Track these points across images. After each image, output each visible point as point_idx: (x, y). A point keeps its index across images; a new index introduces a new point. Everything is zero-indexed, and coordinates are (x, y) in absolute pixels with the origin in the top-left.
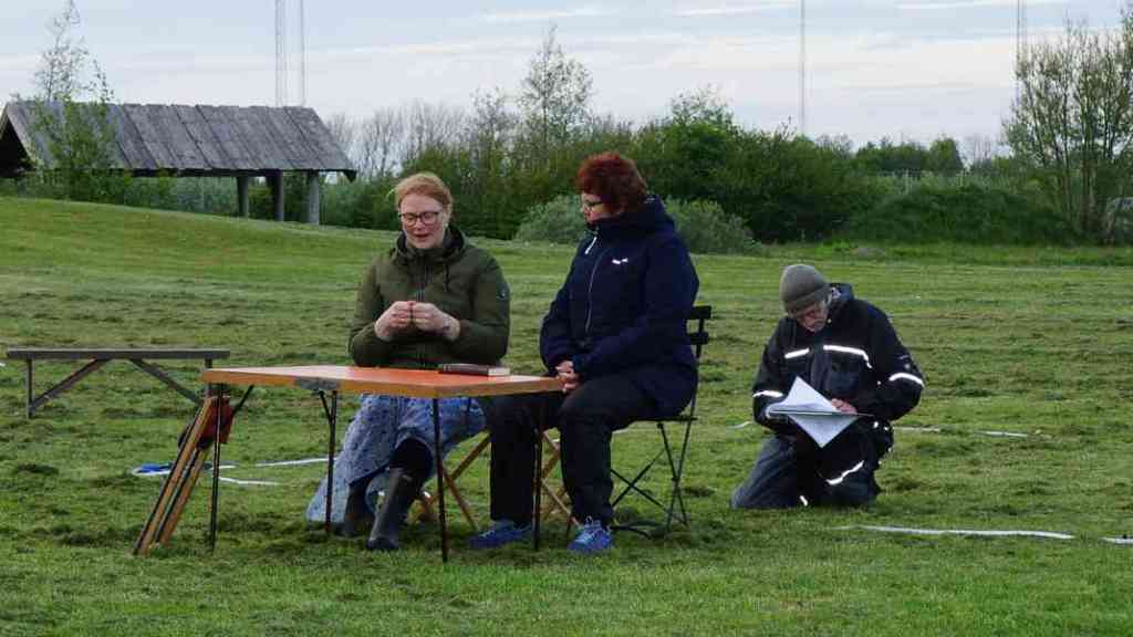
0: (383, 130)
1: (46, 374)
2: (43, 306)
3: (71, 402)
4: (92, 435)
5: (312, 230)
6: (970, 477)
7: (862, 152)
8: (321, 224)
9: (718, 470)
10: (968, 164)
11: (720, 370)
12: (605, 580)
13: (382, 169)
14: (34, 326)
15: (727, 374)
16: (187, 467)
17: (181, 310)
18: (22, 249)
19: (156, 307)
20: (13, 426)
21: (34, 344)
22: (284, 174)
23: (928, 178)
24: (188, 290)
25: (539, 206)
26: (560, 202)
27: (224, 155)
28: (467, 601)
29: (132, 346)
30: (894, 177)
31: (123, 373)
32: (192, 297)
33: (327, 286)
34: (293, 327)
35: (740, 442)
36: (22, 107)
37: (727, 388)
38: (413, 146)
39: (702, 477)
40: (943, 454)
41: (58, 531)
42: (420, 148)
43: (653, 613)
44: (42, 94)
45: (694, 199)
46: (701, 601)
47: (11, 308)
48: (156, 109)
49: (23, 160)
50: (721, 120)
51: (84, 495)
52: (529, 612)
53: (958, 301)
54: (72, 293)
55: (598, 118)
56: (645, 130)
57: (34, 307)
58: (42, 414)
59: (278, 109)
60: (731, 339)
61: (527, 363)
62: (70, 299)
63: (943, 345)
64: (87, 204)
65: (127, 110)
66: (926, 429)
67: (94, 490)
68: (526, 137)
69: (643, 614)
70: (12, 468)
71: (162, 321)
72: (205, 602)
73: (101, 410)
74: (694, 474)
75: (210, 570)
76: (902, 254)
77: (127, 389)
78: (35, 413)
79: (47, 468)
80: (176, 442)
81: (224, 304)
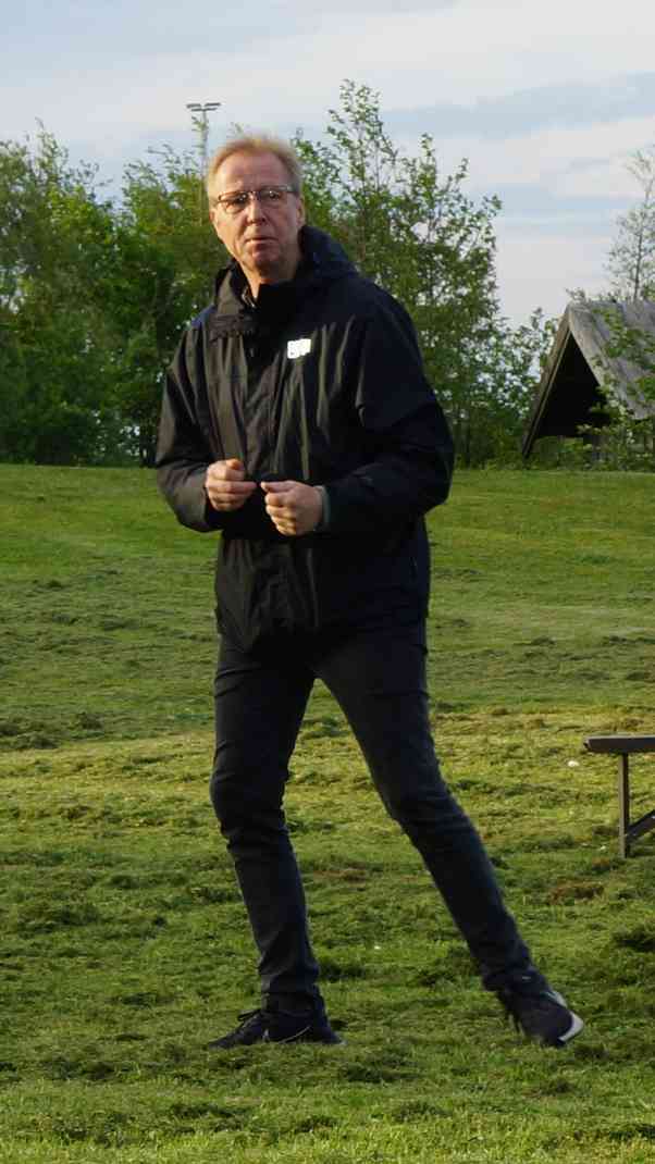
2: (642, 658)
18: (598, 561)
20: (600, 870)
36: (592, 313)
47: (585, 663)
57: (626, 660)
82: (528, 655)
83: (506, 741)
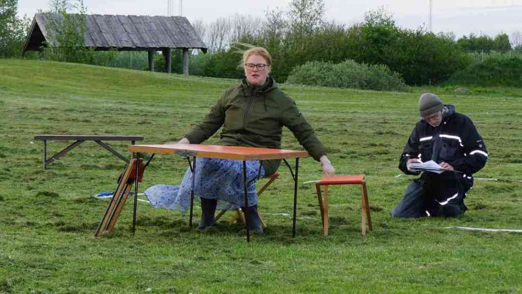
0: (220, 29)
1: (54, 147)
2: (52, 114)
3: (65, 161)
4: (76, 178)
5: (185, 77)
6: (512, 203)
7: (460, 41)
8: (189, 74)
9: (385, 198)
10: (513, 46)
11: (387, 149)
12: (328, 252)
13: (220, 47)
14: (47, 124)
15: (390, 151)
16: (121, 194)
17: (120, 116)
18: (42, 86)
19: (108, 115)
20: (37, 173)
21: (48, 133)
22: (172, 50)
23: (494, 54)
24: (124, 107)
25: (298, 67)
26: (308, 65)
27: (142, 40)
28: (259, 261)
29: (96, 134)
30: (477, 53)
31: (91, 147)
32: (125, 110)
33: (192, 105)
34: (174, 125)
35: (396, 185)
36: (42, 16)
37: (390, 158)
38: (235, 37)
39: (377, 202)
40: (499, 192)
41: (58, 225)
42: (239, 37)
43: (351, 269)
44: (54, 10)
45: (375, 63)
46: (376, 263)
47: (36, 115)
48: (108, 18)
49: (43, 42)
50: (390, 24)
51: (71, 207)
52: (290, 268)
53: (507, 115)
54: (67, 108)
55: (328, 23)
56: (351, 29)
57: (48, 114)
58: (52, 167)
59: (169, 17)
60: (393, 134)
61: (290, 144)
62: (66, 110)
63: (500, 137)
64: (74, 64)
65: (94, 18)
66: (490, 179)
67: (76, 205)
68: (292, 32)
69: (347, 269)
70: (36, 193)
71: (110, 122)
72: (130, 260)
73: (80, 165)
74: (373, 200)
75: (132, 245)
76: (480, 92)
77: (93, 155)
78: (47, 167)
79: (53, 193)
80: (116, 181)
81: (141, 114)
82: (21, 112)
83: (12, 136)
